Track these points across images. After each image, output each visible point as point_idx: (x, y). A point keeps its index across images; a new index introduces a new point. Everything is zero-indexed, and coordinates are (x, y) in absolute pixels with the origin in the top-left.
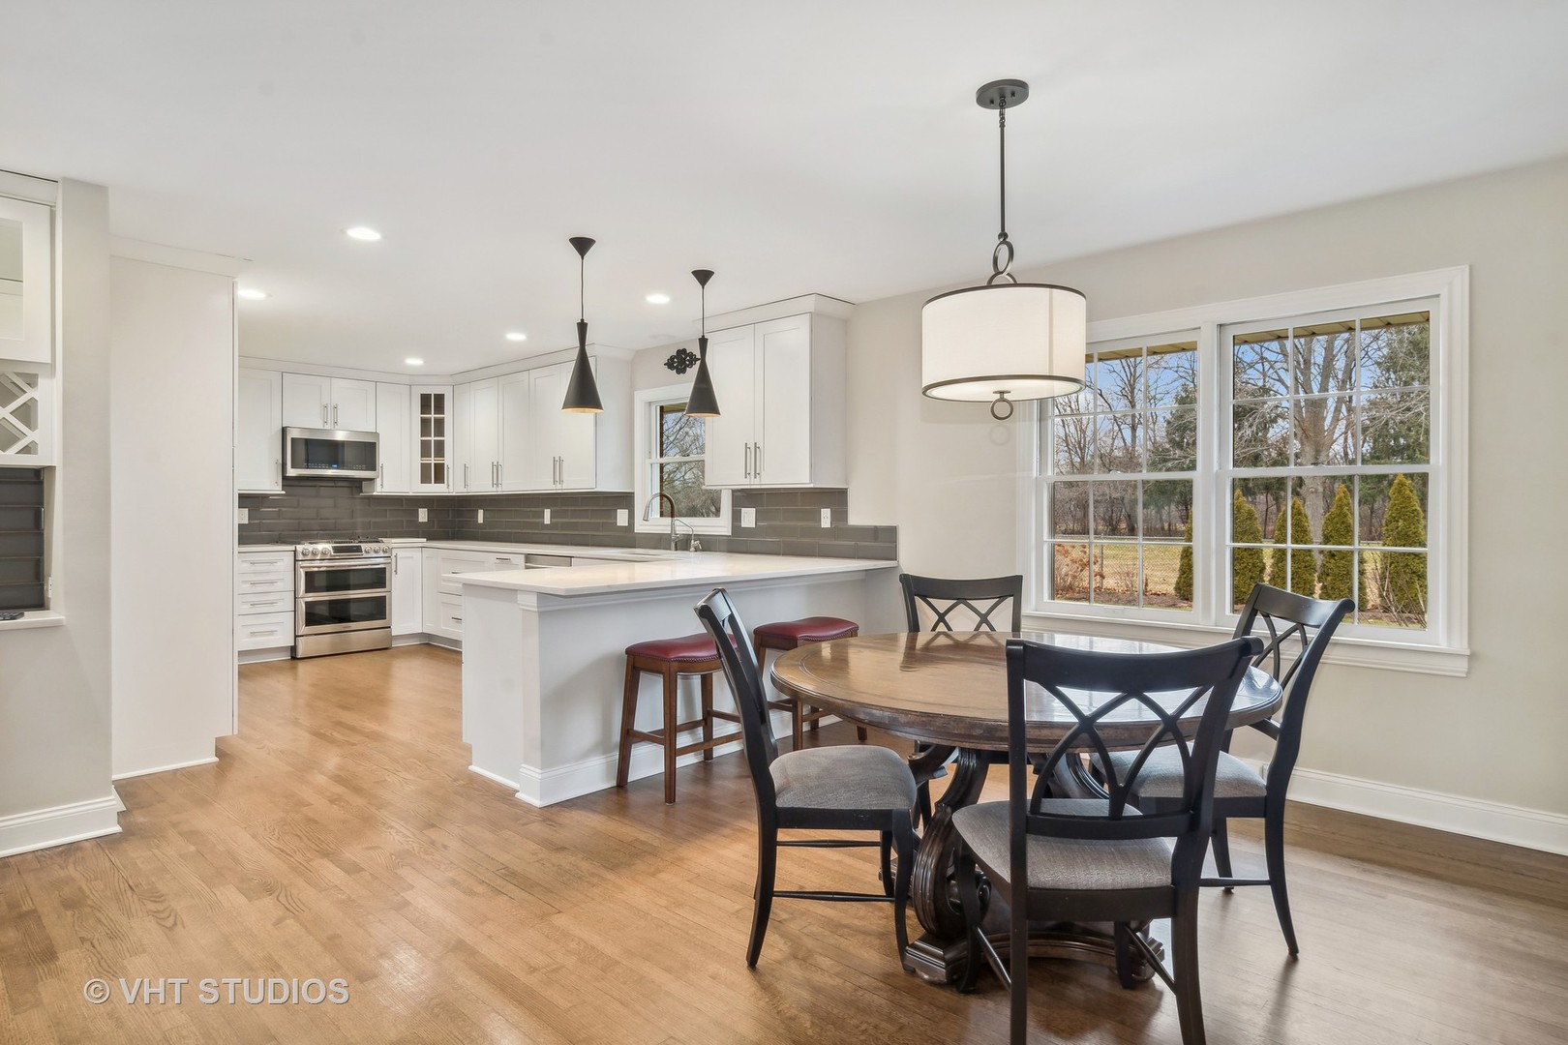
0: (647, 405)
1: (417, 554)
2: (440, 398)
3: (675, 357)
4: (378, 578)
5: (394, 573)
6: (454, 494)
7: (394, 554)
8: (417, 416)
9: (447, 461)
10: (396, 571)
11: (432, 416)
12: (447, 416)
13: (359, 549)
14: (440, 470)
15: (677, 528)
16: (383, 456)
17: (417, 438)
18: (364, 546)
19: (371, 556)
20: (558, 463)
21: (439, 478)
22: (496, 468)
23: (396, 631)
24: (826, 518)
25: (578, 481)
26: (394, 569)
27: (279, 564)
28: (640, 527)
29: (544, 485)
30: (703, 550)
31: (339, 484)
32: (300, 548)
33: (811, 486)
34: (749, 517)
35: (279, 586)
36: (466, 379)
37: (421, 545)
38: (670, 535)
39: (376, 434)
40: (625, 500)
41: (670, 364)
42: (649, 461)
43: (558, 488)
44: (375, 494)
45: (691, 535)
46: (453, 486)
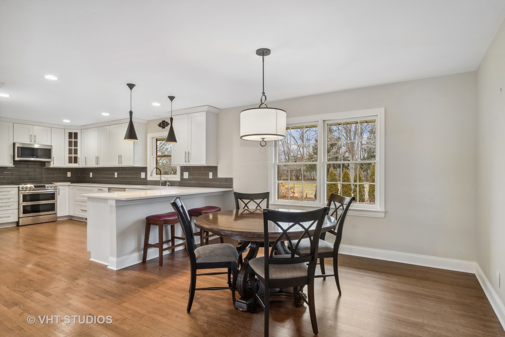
0: (151, 138)
1: (67, 188)
2: (76, 134)
3: (161, 123)
4: (52, 196)
5: (58, 195)
6: (81, 167)
7: (58, 188)
8: (67, 140)
9: (79, 155)
11: (73, 140)
12: (79, 140)
13: (44, 186)
14: (76, 158)
15: (162, 179)
16: (54, 154)
17: (67, 148)
18: (46, 185)
19: (49, 189)
20: (120, 157)
21: (76, 161)
22: (97, 159)
23: (58, 215)
24: (211, 175)
25: (126, 163)
26: (58, 193)
27: (12, 192)
28: (149, 178)
29: (115, 164)
30: (171, 186)
31: (36, 163)
32: (20, 186)
33: (206, 165)
34: (186, 175)
36: (86, 128)
37: (68, 185)
38: (160, 181)
39: (51, 146)
40: (144, 169)
41: (160, 125)
42: (152, 157)
43: (120, 165)
44: (50, 167)
45: (167, 181)
46: (81, 164)
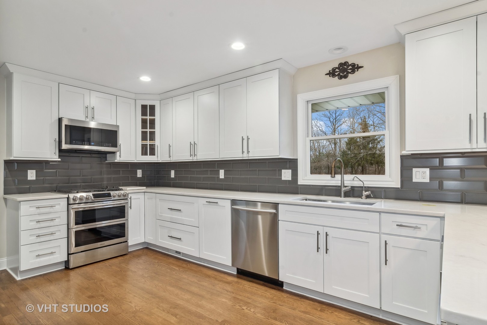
0: (306, 102)
1: (141, 196)
2: (152, 108)
3: (336, 68)
4: (121, 212)
5: (129, 208)
6: (160, 161)
7: (129, 197)
8: (139, 117)
9: (157, 142)
10: (130, 207)
11: (148, 117)
12: (157, 118)
13: (109, 195)
14: (152, 148)
15: (345, 182)
16: (122, 139)
17: (140, 130)
18: (112, 193)
19: (116, 199)
20: (245, 141)
21: (153, 153)
22: (193, 146)
23: (130, 243)
27: (57, 207)
28: (303, 181)
29: (235, 154)
31: (94, 155)
32: (71, 196)
35: (57, 222)
37: (143, 191)
38: (340, 187)
39: (117, 126)
43: (245, 156)
44: (116, 161)
45: (362, 187)
46: (160, 157)
